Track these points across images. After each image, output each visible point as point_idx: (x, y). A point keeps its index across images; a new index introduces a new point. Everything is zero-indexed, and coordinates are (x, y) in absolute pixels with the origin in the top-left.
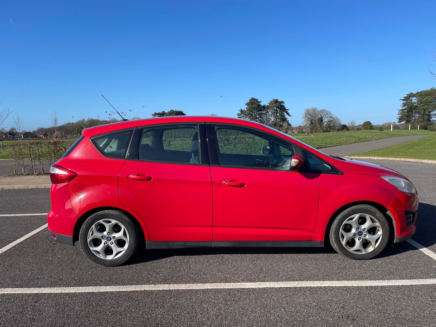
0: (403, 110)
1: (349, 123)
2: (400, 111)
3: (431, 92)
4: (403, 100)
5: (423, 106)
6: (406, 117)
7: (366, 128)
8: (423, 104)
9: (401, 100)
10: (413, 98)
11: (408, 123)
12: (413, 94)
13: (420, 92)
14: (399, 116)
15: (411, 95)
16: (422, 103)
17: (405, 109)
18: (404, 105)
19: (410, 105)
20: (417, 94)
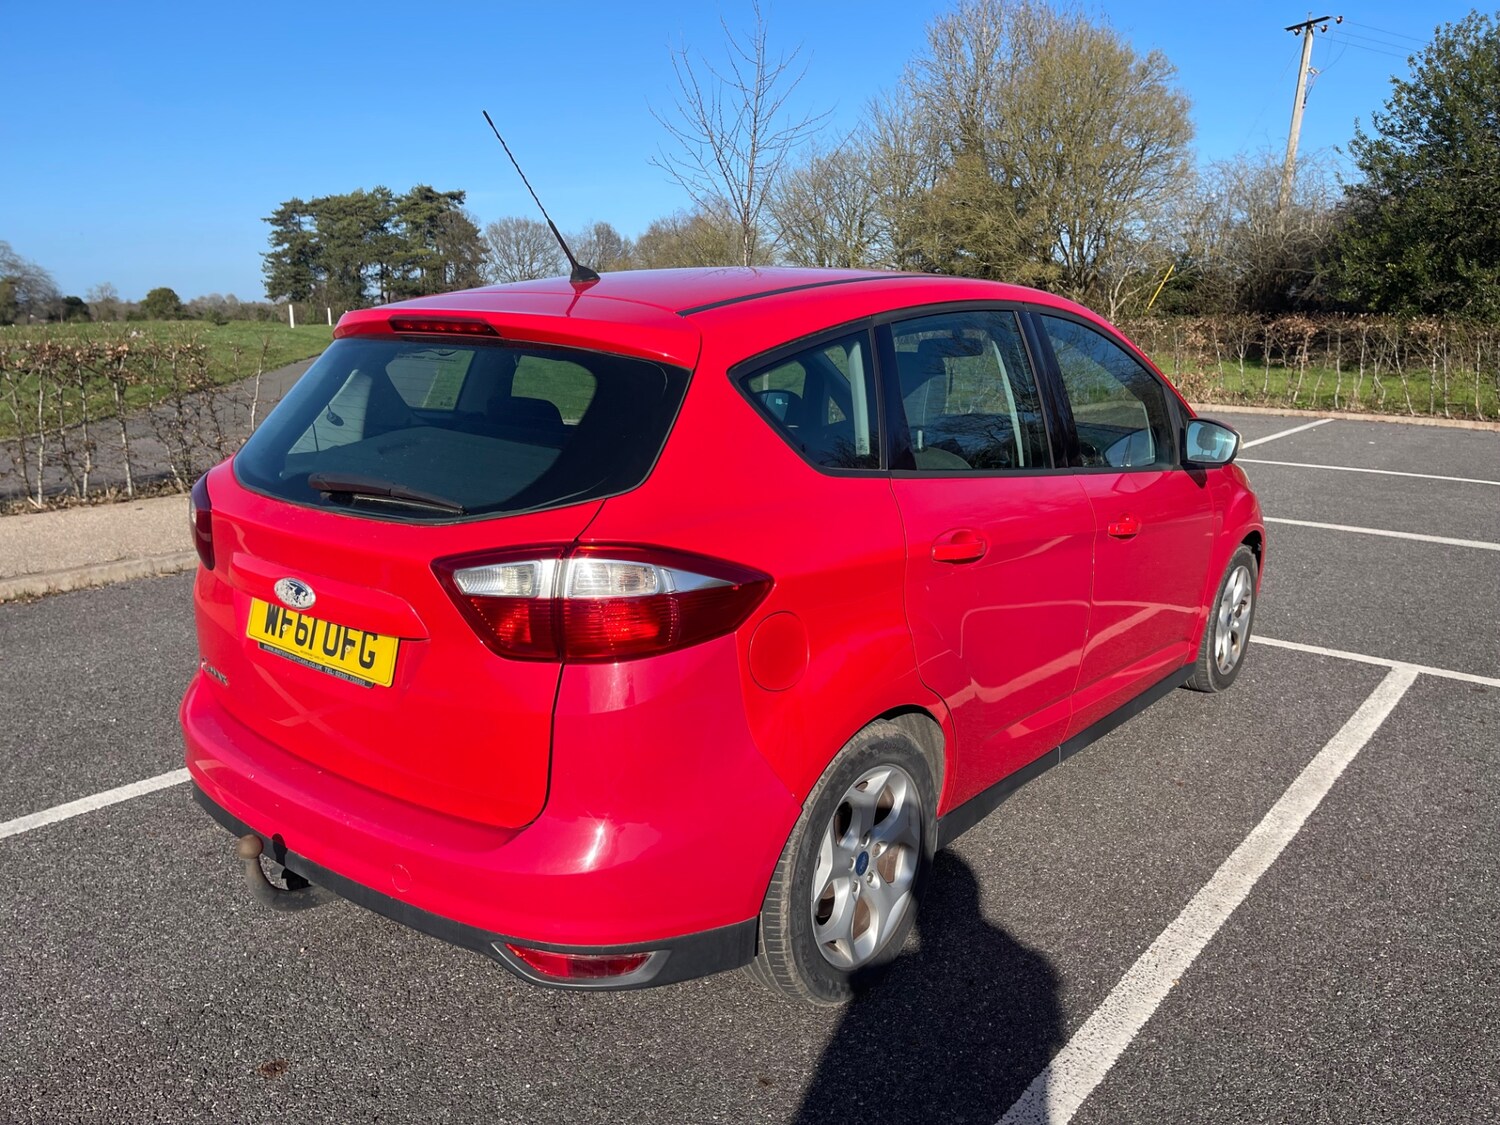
0: (277, 256)
1: (90, 290)
2: (270, 260)
3: (357, 202)
4: (274, 222)
5: (339, 247)
6: (290, 282)
7: (161, 312)
8: (339, 242)
9: (265, 220)
10: (302, 219)
11: (300, 300)
12: (301, 203)
13: (322, 201)
14: (268, 277)
15: (294, 209)
16: (332, 236)
17: (285, 253)
18: (280, 238)
19: (298, 242)
20: (314, 204)
